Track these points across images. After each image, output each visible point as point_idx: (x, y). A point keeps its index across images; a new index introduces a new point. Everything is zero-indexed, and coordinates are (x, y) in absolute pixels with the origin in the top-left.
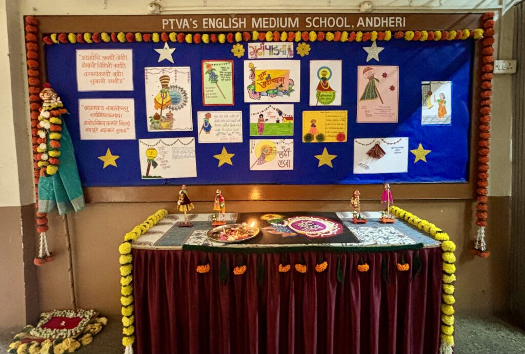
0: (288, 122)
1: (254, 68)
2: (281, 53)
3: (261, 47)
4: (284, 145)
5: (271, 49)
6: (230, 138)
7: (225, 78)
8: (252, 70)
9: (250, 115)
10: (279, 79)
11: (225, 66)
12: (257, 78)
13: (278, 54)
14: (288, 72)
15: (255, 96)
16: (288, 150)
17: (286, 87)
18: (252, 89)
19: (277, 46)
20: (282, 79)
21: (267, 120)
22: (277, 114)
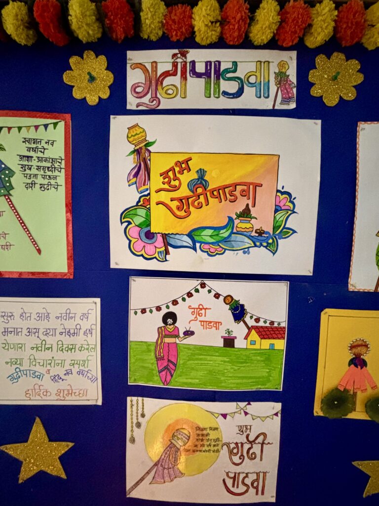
0: (266, 344)
1: (149, 144)
2: (249, 91)
3: (175, 65)
4: (247, 421)
5: (214, 73)
6: (59, 392)
7: (40, 180)
8: (138, 152)
9: (131, 314)
10: (239, 188)
11: (41, 134)
12: (156, 181)
13: (240, 93)
14: (273, 162)
15: (150, 249)
16: (260, 439)
17: (263, 218)
18: (138, 220)
19: (235, 64)
20: (250, 189)
21: (189, 333)
22: (225, 313)
